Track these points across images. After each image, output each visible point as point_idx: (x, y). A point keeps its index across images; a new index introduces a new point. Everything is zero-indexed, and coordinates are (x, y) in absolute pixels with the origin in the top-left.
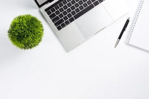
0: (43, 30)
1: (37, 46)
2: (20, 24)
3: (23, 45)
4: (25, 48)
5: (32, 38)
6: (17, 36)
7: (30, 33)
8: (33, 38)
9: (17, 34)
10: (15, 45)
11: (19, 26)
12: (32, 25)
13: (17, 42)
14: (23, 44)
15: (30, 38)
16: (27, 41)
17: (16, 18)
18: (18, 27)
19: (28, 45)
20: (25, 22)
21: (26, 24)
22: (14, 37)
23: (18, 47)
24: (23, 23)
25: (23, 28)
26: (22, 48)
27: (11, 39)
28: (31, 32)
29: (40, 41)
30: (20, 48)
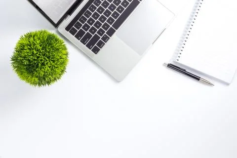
0: (67, 54)
1: (58, 80)
2: (30, 46)
3: (37, 79)
4: (39, 85)
5: (50, 67)
6: (25, 65)
7: (47, 61)
8: (52, 68)
9: (26, 62)
10: (24, 79)
11: (29, 49)
12: (50, 47)
13: (26, 74)
14: (37, 77)
15: (47, 68)
16: (43, 73)
17: (24, 36)
18: (28, 51)
19: (44, 79)
20: (38, 42)
21: (40, 46)
22: (22, 67)
23: (29, 82)
24: (35, 44)
25: (35, 52)
26: (34, 83)
27: (16, 70)
28: (49, 57)
29: (63, 71)
30: (31, 83)
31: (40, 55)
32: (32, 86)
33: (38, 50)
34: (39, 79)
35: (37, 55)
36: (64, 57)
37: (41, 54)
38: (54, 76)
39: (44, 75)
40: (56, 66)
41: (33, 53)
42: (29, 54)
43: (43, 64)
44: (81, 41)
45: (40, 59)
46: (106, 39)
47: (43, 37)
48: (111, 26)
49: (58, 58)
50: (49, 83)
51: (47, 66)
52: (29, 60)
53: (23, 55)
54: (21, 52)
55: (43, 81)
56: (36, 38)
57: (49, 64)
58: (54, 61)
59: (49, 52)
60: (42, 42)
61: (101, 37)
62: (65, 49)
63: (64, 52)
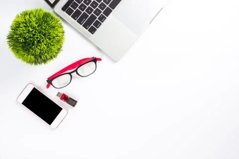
31: (35, 32)
32: (29, 65)
33: (34, 28)
34: (35, 57)
35: (33, 32)
36: (60, 34)
37: (37, 31)
38: (50, 54)
39: (40, 53)
40: (52, 44)
41: (29, 30)
42: (25, 32)
43: (39, 42)
44: (77, 21)
45: (36, 36)
46: (102, 19)
47: (39, 15)
48: (108, 6)
49: (54, 35)
50: (45, 61)
51: (43, 44)
52: (25, 38)
53: (19, 33)
54: (17, 30)
55: (39, 58)
56: (31, 15)
57: (45, 41)
58: (50, 39)
59: (45, 30)
60: (38, 20)
61: (98, 17)
62: (61, 27)
63: (60, 30)
